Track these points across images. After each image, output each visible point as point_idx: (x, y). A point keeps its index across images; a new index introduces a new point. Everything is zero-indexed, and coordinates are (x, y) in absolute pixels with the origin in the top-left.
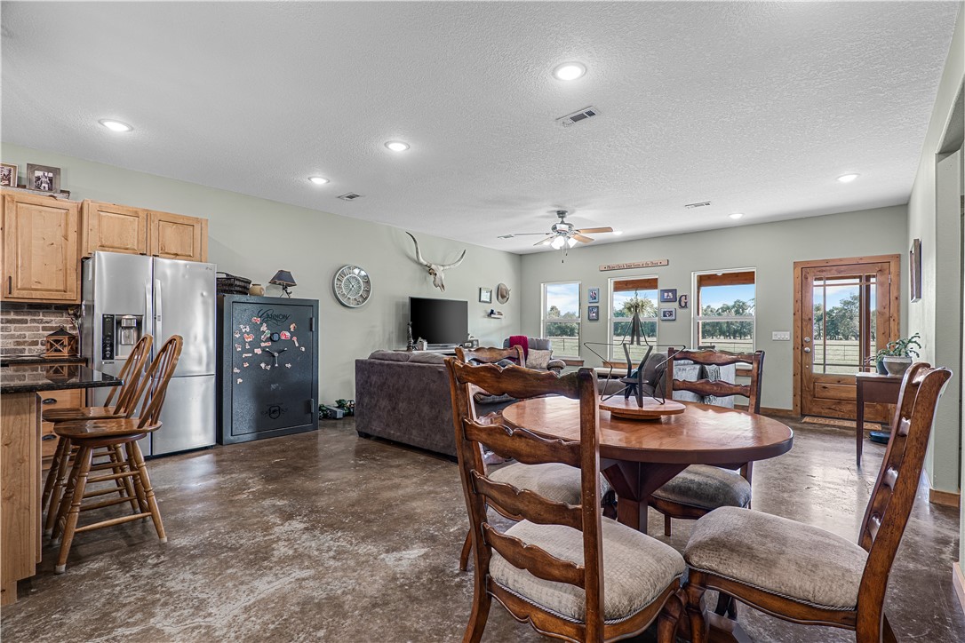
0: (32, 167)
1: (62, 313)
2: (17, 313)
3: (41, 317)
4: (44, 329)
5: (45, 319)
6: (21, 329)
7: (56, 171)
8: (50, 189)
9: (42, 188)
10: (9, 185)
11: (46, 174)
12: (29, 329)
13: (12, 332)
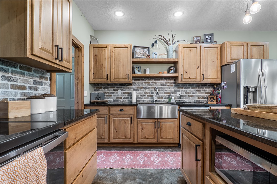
0: (205, 35)
1: (210, 87)
2: (199, 88)
3: (204, 89)
4: (205, 93)
5: (206, 90)
6: (199, 93)
7: (212, 35)
8: (211, 42)
9: (208, 42)
10: (199, 43)
11: (209, 37)
12: (202, 93)
13: (197, 94)
